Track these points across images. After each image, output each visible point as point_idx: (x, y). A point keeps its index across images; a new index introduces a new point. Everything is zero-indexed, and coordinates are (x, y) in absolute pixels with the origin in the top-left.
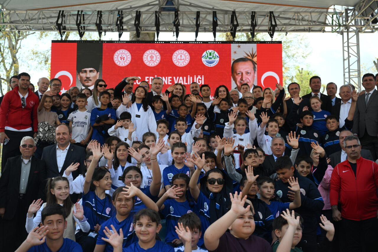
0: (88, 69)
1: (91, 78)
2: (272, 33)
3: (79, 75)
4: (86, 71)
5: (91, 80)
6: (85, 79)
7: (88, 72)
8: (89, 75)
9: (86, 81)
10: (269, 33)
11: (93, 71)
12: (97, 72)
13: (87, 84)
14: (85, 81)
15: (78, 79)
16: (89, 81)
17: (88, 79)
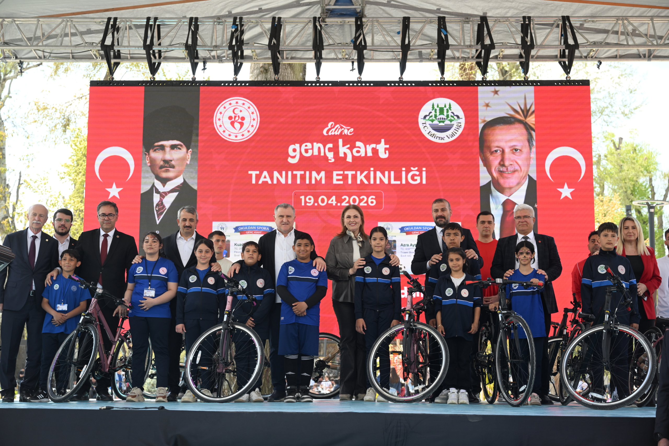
0: (167, 143)
1: (173, 163)
2: (567, 63)
3: (147, 156)
4: (162, 148)
5: (173, 167)
6: (162, 163)
7: (168, 149)
8: (170, 155)
9: (164, 169)
10: (560, 63)
11: (179, 147)
12: (188, 149)
13: (164, 175)
14: (161, 167)
15: (146, 164)
16: (170, 169)
17: (167, 164)
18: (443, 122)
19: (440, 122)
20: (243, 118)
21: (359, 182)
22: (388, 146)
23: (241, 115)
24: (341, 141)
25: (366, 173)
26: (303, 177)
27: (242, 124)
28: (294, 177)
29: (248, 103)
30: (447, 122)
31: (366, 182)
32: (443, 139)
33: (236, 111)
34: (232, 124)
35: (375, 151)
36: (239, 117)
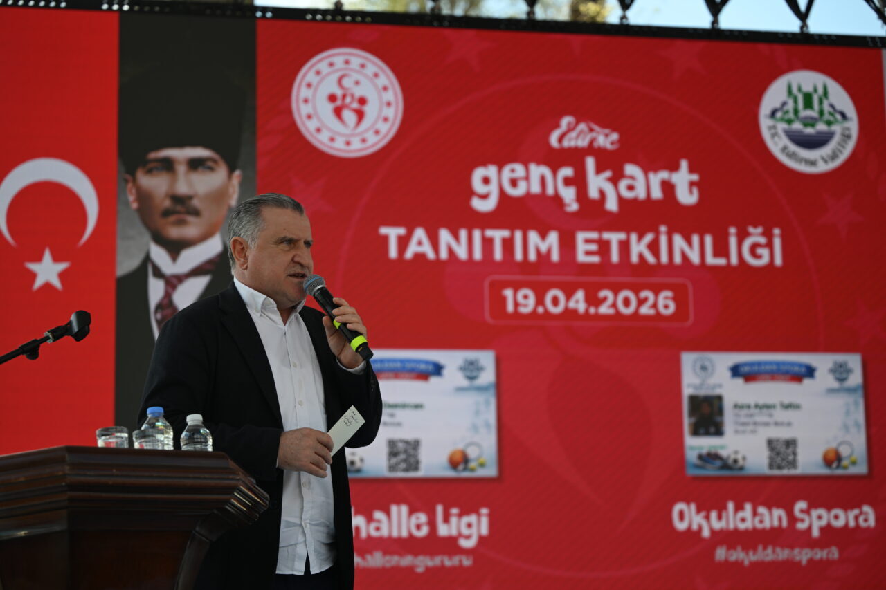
18: (813, 125)
19: (806, 125)
20: (362, 101)
21: (634, 259)
22: (695, 177)
23: (358, 92)
24: (590, 163)
25: (649, 237)
26: (508, 244)
27: (360, 115)
28: (488, 243)
29: (374, 65)
30: (821, 127)
31: (651, 259)
32: (813, 163)
33: (347, 82)
34: (338, 112)
35: (668, 187)
36: (352, 96)
